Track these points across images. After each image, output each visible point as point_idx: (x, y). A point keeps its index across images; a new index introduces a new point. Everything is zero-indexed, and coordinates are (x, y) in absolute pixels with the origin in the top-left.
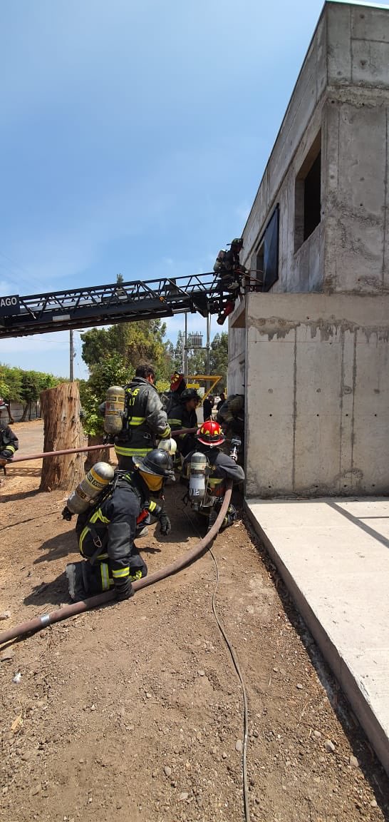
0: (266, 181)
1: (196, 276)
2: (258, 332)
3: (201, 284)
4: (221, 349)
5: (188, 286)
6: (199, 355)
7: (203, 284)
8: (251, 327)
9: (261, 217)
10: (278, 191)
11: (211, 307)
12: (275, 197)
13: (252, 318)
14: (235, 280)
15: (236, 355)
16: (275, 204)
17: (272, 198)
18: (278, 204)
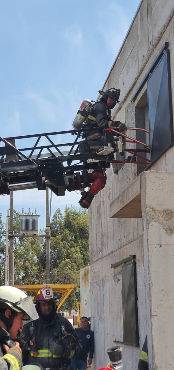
0: (145, 12)
1: (46, 135)
2: (163, 231)
3: (53, 146)
4: (66, 236)
5: (35, 148)
6: (28, 244)
7: (56, 146)
8: (153, 223)
9: (140, 58)
10: (166, 27)
11: (70, 180)
12: (162, 34)
13: (153, 210)
14: (107, 142)
15: (105, 253)
16: (162, 44)
17: (156, 34)
18: (167, 44)
